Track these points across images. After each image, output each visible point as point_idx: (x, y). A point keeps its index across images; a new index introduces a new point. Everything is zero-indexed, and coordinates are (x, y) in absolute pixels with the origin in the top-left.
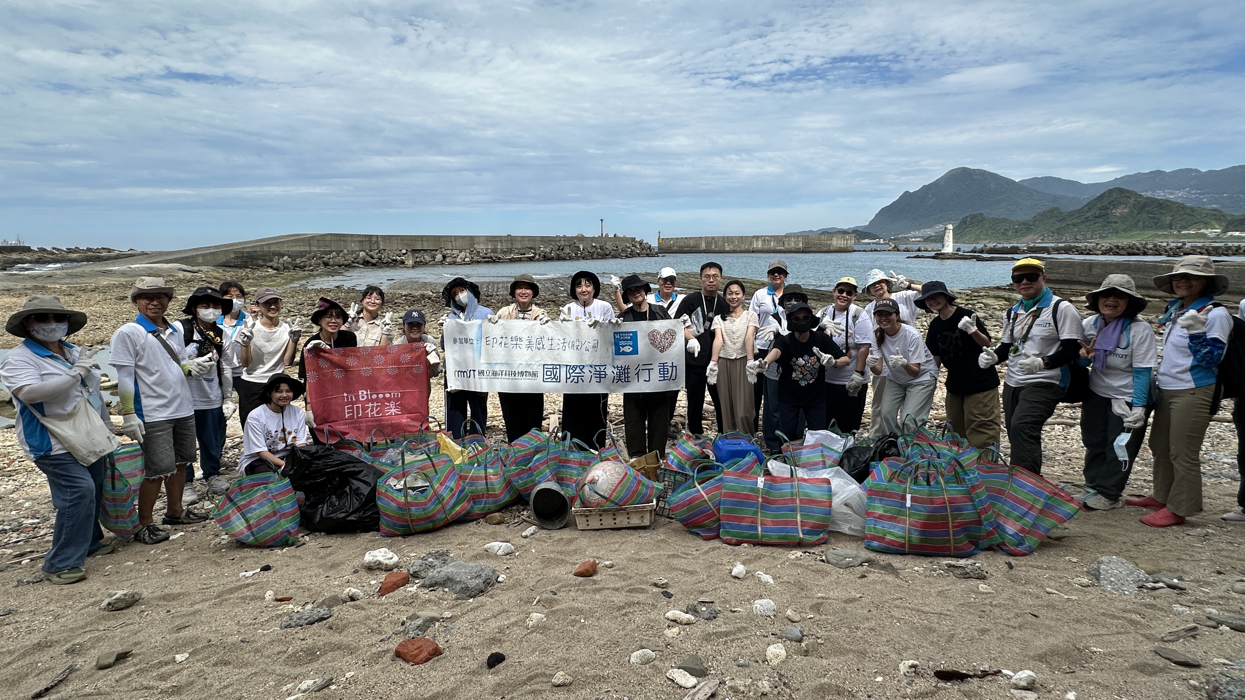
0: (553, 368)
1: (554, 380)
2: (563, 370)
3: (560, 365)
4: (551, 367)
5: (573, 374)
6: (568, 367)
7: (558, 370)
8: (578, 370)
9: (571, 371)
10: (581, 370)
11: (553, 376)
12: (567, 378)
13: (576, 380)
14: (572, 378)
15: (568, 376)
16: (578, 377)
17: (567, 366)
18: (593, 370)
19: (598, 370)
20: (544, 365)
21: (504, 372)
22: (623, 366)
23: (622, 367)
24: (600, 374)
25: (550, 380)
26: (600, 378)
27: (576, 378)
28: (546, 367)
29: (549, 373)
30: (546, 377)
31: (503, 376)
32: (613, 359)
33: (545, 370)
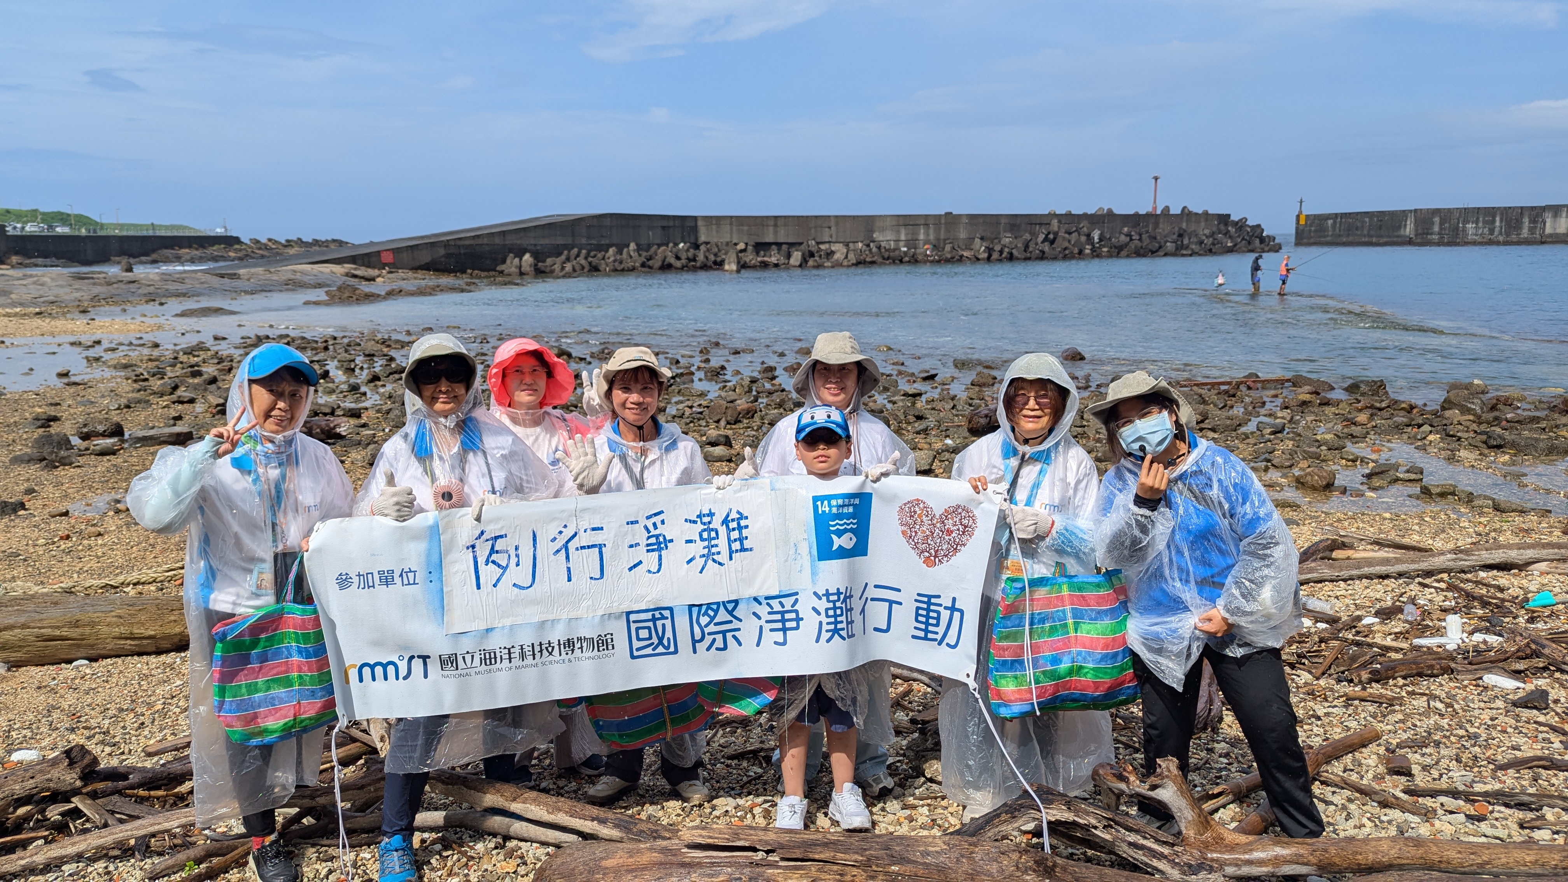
0: (654, 620)
1: (661, 649)
2: (682, 622)
3: (671, 609)
4: (649, 615)
5: (712, 628)
6: (695, 610)
7: (668, 623)
8: (722, 615)
9: (704, 620)
10: (731, 613)
11: (655, 640)
12: (694, 642)
13: (719, 643)
14: (708, 639)
15: (698, 636)
16: (724, 633)
17: (691, 606)
18: (763, 610)
19: (777, 607)
20: (628, 614)
21: (516, 651)
22: (842, 590)
23: (839, 593)
24: (783, 621)
25: (649, 651)
26: (784, 630)
27: (719, 637)
28: (633, 617)
29: (644, 634)
30: (636, 644)
31: (516, 662)
32: (814, 573)
33: (633, 626)
